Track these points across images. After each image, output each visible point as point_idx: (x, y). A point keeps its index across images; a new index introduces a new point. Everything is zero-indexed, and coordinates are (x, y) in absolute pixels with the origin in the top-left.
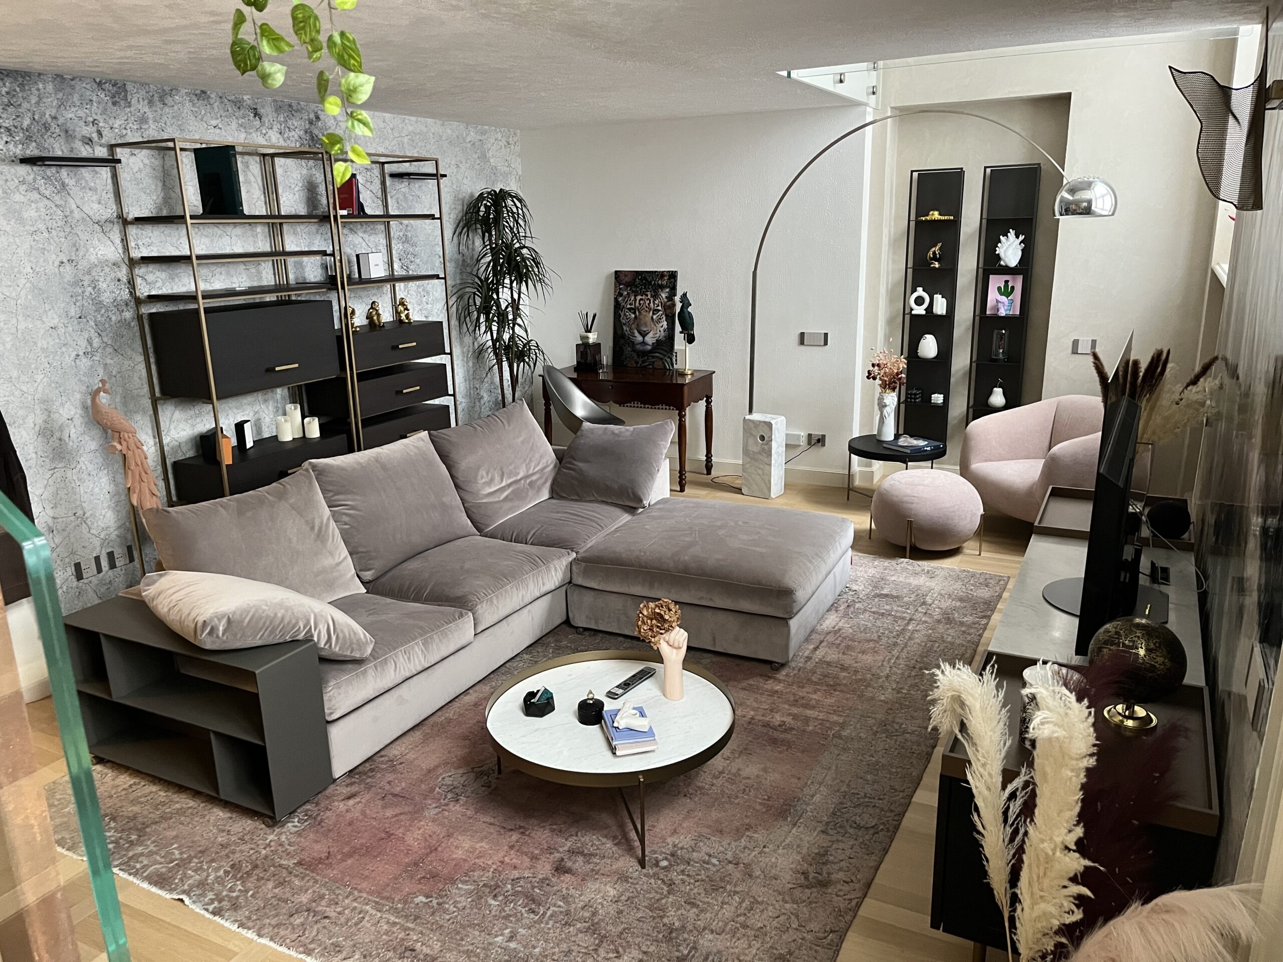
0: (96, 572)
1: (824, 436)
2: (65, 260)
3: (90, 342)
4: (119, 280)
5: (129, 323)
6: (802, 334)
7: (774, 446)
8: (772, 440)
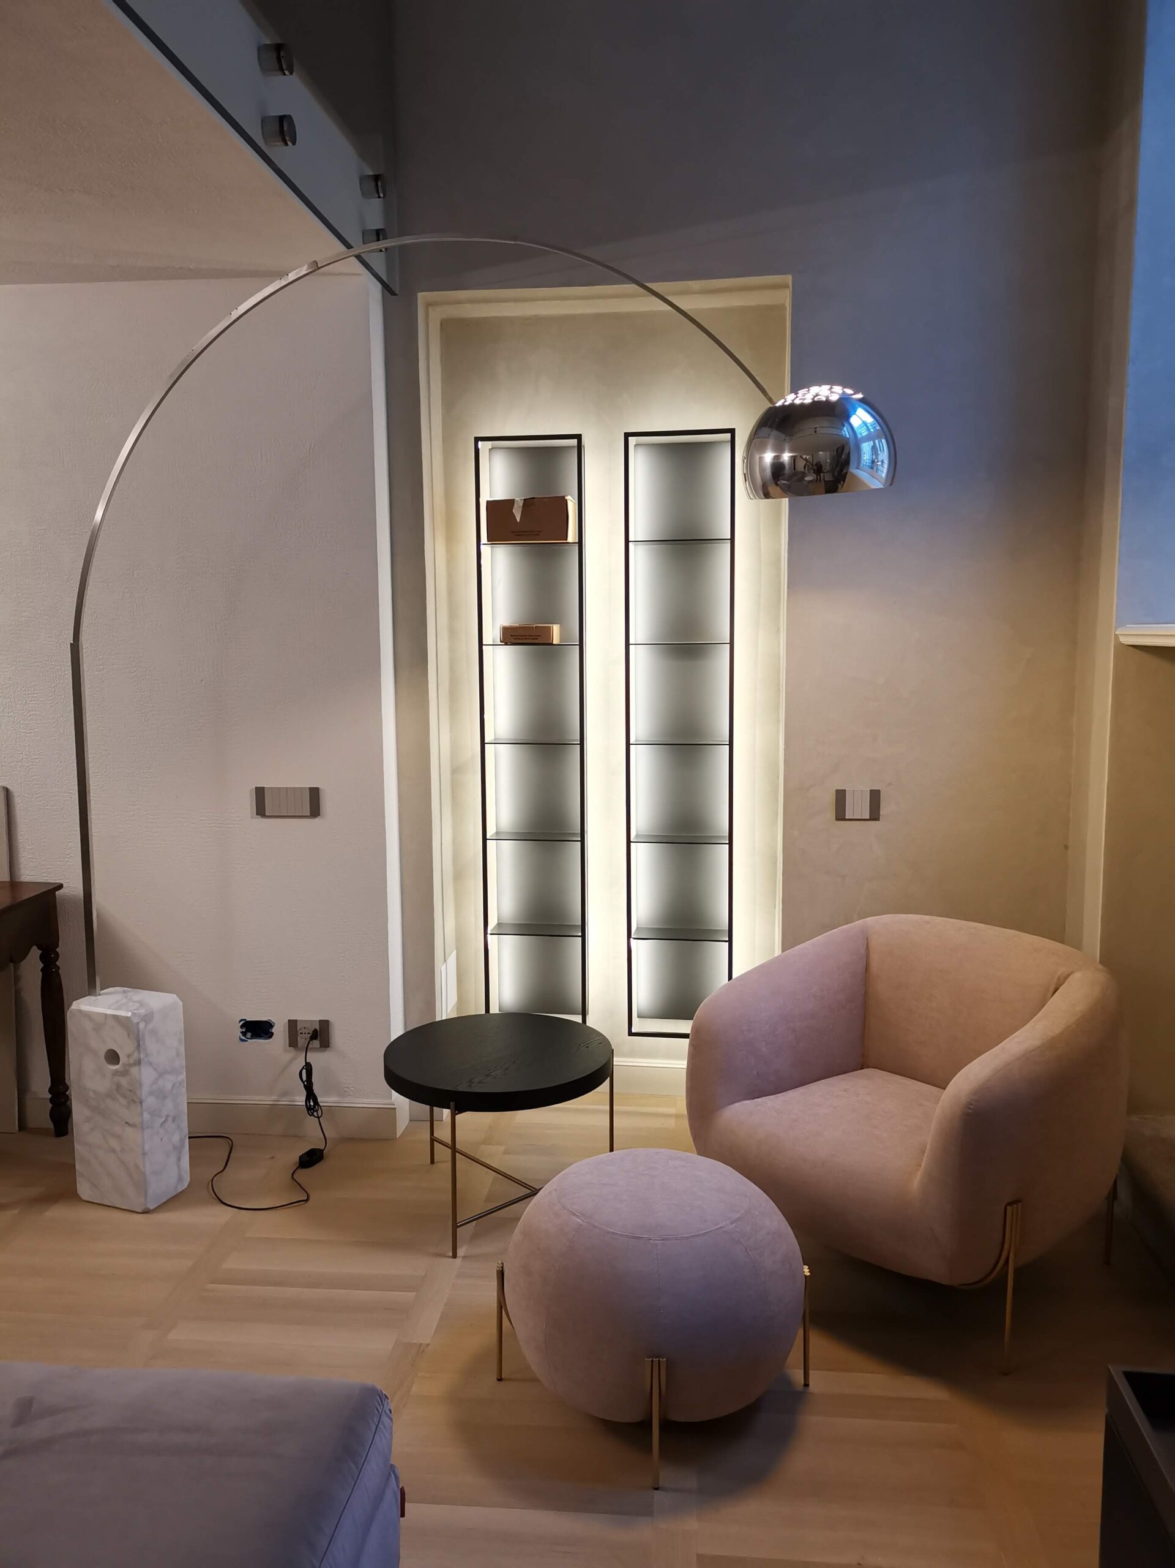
1: (325, 1025)
6: (260, 792)
7: (147, 1075)
8: (138, 1062)
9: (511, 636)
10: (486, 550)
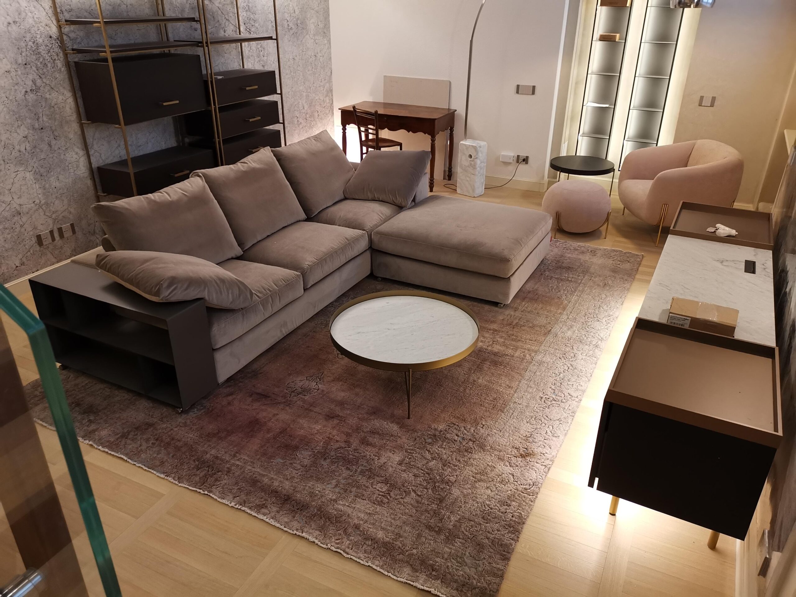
0: (51, 241)
1: (527, 157)
2: (11, 22)
3: (34, 82)
4: (51, 37)
5: (60, 69)
6: (518, 86)
7: (478, 162)
8: (477, 158)
9: (603, 38)
10: (599, 8)
